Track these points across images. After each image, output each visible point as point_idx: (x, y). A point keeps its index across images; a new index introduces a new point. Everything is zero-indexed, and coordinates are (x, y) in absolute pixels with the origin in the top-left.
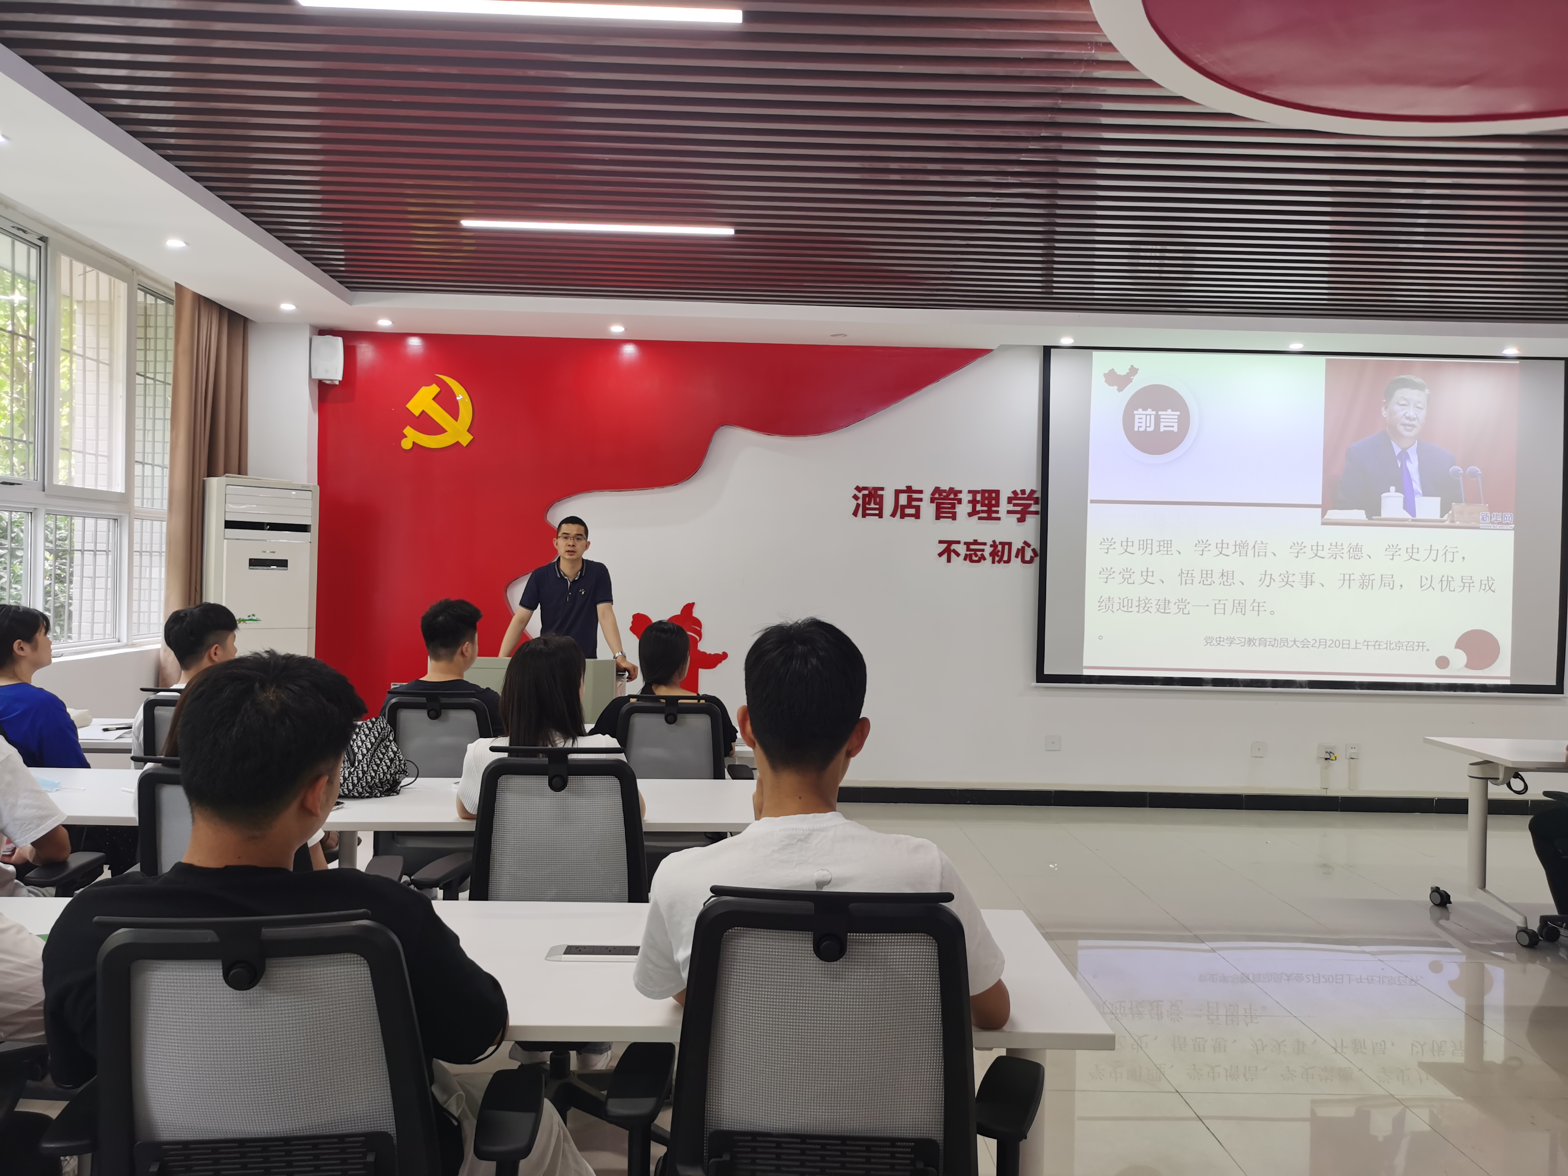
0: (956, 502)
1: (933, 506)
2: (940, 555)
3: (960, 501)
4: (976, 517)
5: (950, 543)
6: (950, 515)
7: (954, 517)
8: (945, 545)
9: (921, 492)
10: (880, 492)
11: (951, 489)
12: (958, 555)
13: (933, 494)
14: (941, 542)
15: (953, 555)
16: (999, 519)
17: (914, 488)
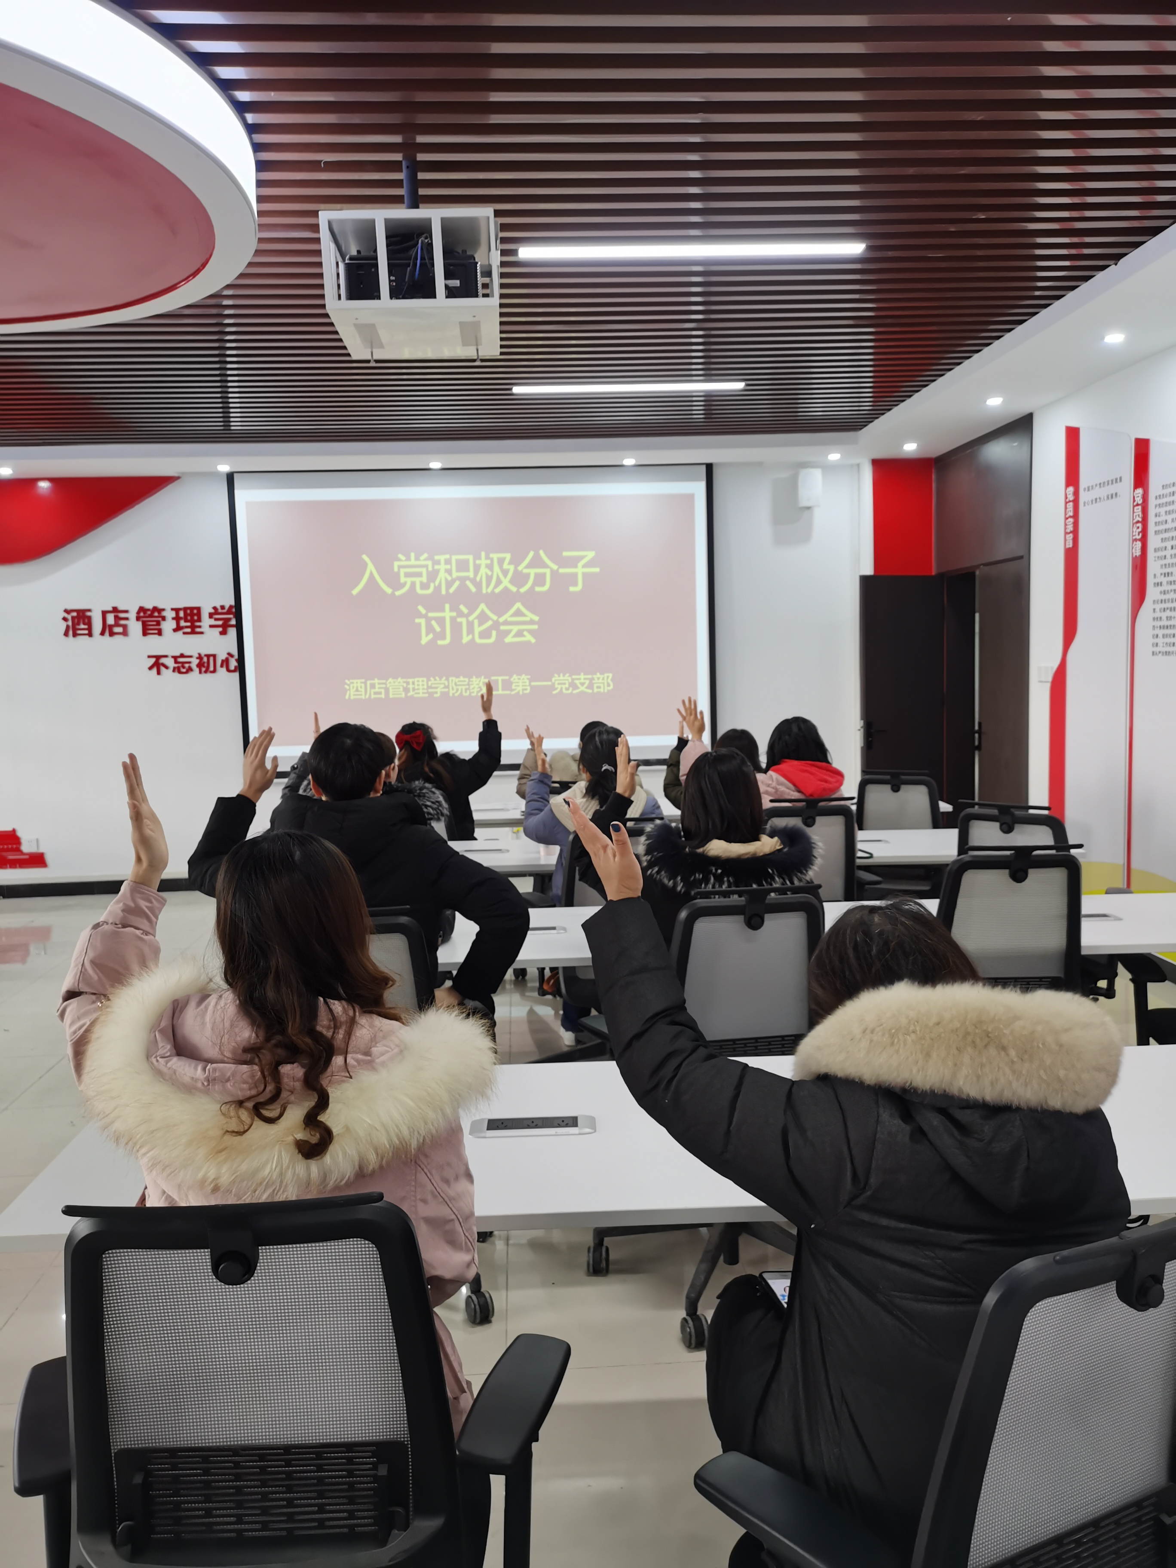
0: (160, 619)
1: (139, 625)
2: (150, 668)
3: (164, 618)
4: (180, 633)
5: (158, 658)
6: (156, 632)
7: (160, 633)
8: (153, 660)
9: (126, 612)
10: (88, 614)
11: (155, 609)
12: (166, 667)
13: (138, 613)
14: (149, 657)
15: (162, 669)
16: (202, 633)
17: (121, 608)
